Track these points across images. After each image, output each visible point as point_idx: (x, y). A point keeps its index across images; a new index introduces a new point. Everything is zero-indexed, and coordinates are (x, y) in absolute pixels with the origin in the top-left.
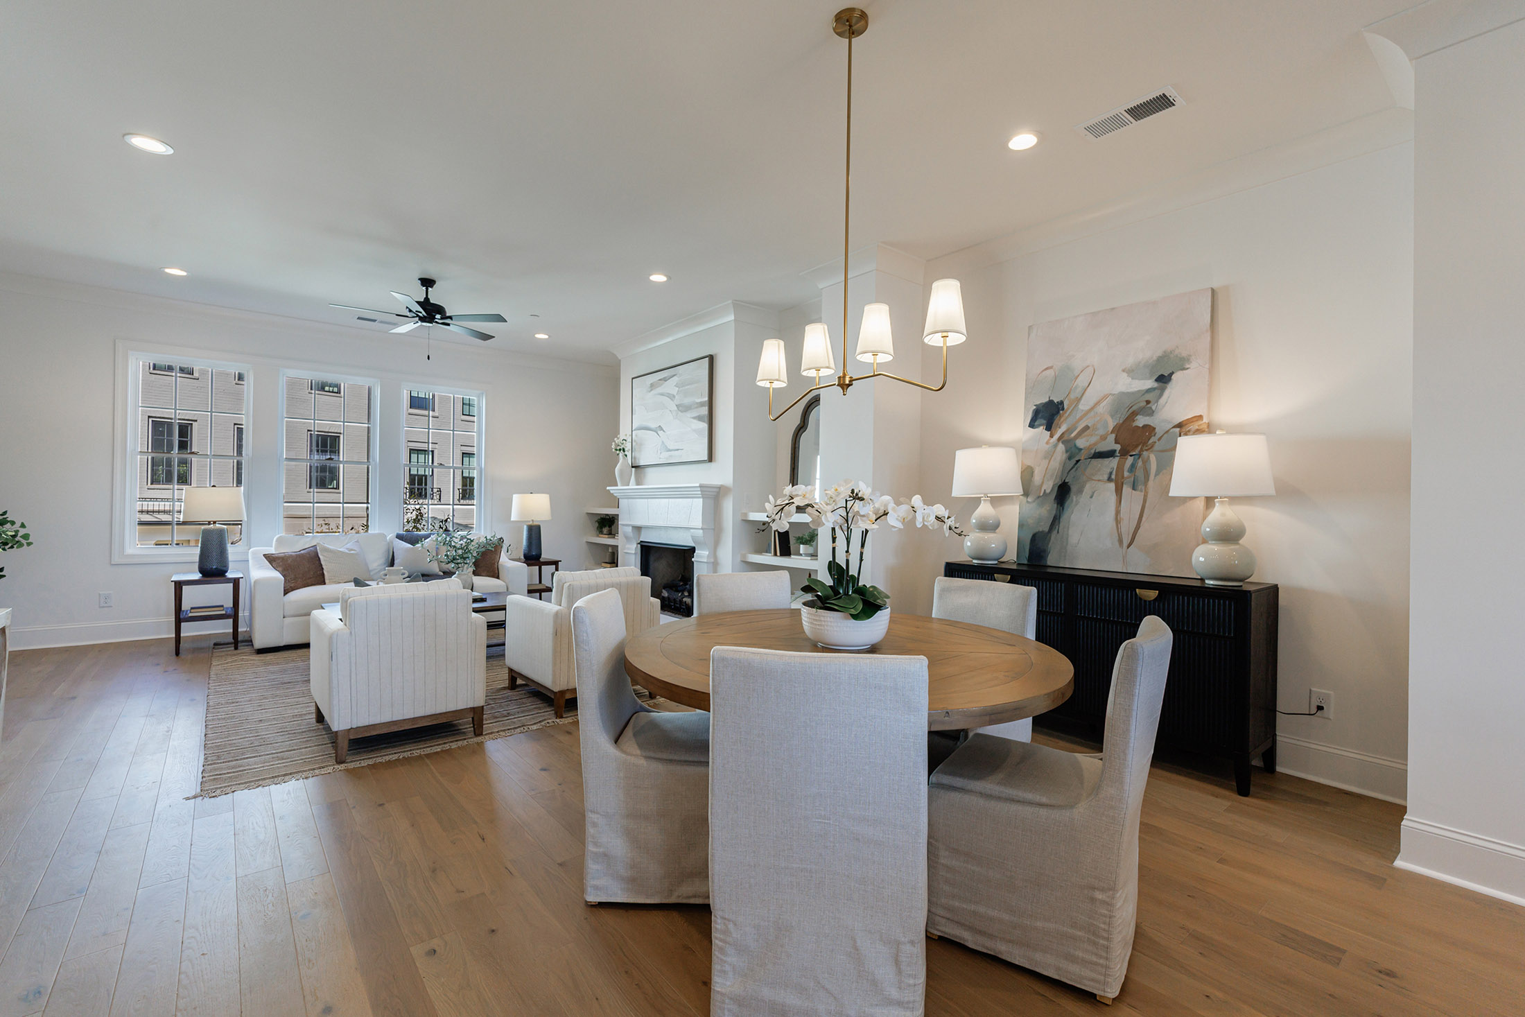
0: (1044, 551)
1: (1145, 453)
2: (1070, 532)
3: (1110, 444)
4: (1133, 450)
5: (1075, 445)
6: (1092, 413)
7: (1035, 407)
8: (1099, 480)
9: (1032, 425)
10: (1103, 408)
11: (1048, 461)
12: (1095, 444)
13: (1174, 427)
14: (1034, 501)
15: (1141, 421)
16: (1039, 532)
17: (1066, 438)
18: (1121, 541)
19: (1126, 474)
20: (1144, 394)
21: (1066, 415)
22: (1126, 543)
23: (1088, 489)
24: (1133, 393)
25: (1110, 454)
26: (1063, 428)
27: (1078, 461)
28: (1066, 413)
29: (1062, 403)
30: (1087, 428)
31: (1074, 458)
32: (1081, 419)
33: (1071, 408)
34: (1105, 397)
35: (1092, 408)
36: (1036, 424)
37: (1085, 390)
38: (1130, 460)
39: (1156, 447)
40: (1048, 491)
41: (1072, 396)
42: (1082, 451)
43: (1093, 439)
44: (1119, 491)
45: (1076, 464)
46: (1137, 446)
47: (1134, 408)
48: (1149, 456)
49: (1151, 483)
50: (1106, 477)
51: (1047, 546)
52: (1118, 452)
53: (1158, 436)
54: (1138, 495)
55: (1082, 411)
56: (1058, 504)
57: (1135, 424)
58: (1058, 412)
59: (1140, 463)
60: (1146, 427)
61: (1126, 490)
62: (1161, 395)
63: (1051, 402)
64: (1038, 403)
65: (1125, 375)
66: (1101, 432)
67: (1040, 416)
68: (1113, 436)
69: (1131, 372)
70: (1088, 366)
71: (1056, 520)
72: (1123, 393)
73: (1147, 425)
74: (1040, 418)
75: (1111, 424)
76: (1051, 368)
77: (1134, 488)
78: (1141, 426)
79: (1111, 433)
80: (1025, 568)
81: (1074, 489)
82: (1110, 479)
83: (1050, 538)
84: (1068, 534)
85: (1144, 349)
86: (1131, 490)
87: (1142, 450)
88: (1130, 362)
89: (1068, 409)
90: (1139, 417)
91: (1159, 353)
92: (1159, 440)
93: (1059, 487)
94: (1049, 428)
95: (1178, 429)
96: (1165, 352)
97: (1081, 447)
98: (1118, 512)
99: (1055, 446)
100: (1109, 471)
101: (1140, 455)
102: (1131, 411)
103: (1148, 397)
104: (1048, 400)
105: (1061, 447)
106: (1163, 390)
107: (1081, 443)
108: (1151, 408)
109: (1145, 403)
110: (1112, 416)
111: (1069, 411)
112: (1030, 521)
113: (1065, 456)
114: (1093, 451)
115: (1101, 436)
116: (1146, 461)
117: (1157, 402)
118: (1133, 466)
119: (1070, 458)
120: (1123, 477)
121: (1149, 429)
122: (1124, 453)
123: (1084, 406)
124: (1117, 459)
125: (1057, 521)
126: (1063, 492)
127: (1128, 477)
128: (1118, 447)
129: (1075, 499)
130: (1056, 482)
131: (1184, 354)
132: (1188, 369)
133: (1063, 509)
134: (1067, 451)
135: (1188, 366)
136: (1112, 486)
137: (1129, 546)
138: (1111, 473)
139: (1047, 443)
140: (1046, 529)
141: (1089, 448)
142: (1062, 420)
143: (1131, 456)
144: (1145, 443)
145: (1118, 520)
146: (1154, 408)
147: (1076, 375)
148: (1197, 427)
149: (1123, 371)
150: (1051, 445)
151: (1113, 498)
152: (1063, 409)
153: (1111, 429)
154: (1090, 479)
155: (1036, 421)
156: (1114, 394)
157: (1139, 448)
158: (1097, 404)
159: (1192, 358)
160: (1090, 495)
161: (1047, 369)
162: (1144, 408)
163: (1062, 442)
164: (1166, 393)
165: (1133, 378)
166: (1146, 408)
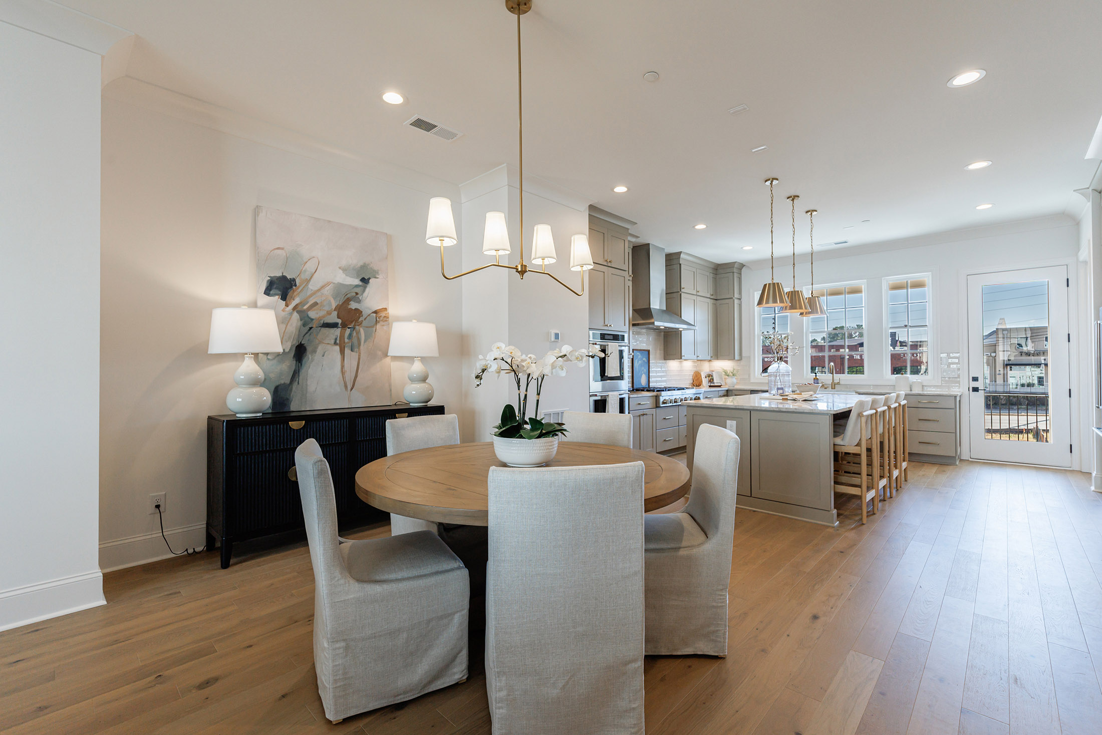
0: (288, 399)
1: (357, 327)
2: (309, 383)
3: (333, 318)
4: (350, 324)
5: (308, 316)
6: (319, 294)
7: (269, 278)
8: (328, 344)
9: (267, 292)
10: (327, 291)
11: (285, 326)
12: (323, 317)
13: (372, 313)
14: (274, 359)
15: (353, 305)
16: (280, 385)
17: (299, 308)
18: (346, 387)
19: (346, 340)
20: (354, 288)
21: (299, 290)
22: (349, 388)
23: (320, 349)
24: (347, 286)
25: (334, 325)
26: (297, 301)
27: (311, 328)
28: (298, 289)
29: (294, 280)
30: (316, 304)
31: (307, 325)
32: (311, 295)
33: (303, 286)
34: (328, 284)
35: (319, 290)
36: (271, 292)
37: (313, 274)
38: (348, 331)
39: (364, 323)
40: (287, 350)
41: (303, 276)
42: (314, 321)
43: (322, 313)
44: (342, 352)
45: (309, 330)
46: (352, 322)
47: (349, 296)
48: (360, 330)
49: (362, 347)
50: (333, 342)
51: (290, 395)
52: (340, 324)
53: (364, 316)
54: (355, 355)
55: (312, 290)
56: (296, 361)
57: (350, 307)
58: (291, 287)
59: (355, 334)
60: (356, 309)
61: (347, 351)
62: (364, 291)
63: (284, 278)
64: (272, 275)
65: (341, 271)
66: (327, 308)
67: (275, 286)
68: (336, 313)
69: (345, 270)
70: (314, 257)
71: (296, 374)
72: (340, 283)
73: (358, 309)
74: (275, 288)
75: (334, 304)
76: (283, 249)
77: (352, 350)
78: (353, 308)
79: (334, 310)
80: (270, 416)
81: (309, 349)
82: (335, 343)
83: (292, 388)
84: (307, 385)
85: (352, 257)
86: (350, 351)
87: (355, 325)
88: (344, 263)
89: (299, 286)
90: (352, 303)
91: (361, 263)
92: (365, 319)
93: (296, 347)
94: (284, 298)
95: (375, 315)
96: (365, 263)
97: (313, 318)
98: (343, 367)
99: (291, 314)
100: (334, 337)
102: (346, 297)
103: (358, 290)
104: (281, 275)
105: (296, 316)
106: (365, 288)
107: (312, 314)
108: (359, 298)
109: (355, 294)
110: (334, 299)
111: (300, 288)
112: (272, 376)
113: (300, 323)
114: (322, 322)
115: (327, 312)
116: (358, 333)
117: (362, 294)
118: (350, 336)
119: (304, 325)
120: (344, 342)
121: (358, 312)
122: (344, 326)
123: (313, 286)
124: (339, 330)
125: (297, 375)
126: (300, 352)
127: (348, 343)
128: (339, 321)
129: (310, 358)
130: (294, 343)
131: (376, 268)
132: (378, 278)
133: (301, 365)
134: (301, 320)
135: (378, 277)
136: (337, 348)
137: (351, 390)
138: (336, 339)
139: (283, 310)
140: (288, 382)
141: (319, 319)
142: (295, 294)
143: (349, 328)
144: (357, 321)
145: (343, 372)
146: (360, 298)
147: (305, 261)
148: (385, 315)
149: (340, 268)
150: (287, 313)
151: (339, 356)
152: (296, 286)
153: (334, 307)
154: (320, 342)
155: (271, 290)
156: (334, 283)
157: (354, 323)
158: (323, 287)
159: (380, 272)
160: (322, 355)
161: (278, 248)
162: (355, 297)
163: (297, 312)
164: (367, 290)
165: (346, 275)
166: (356, 298)
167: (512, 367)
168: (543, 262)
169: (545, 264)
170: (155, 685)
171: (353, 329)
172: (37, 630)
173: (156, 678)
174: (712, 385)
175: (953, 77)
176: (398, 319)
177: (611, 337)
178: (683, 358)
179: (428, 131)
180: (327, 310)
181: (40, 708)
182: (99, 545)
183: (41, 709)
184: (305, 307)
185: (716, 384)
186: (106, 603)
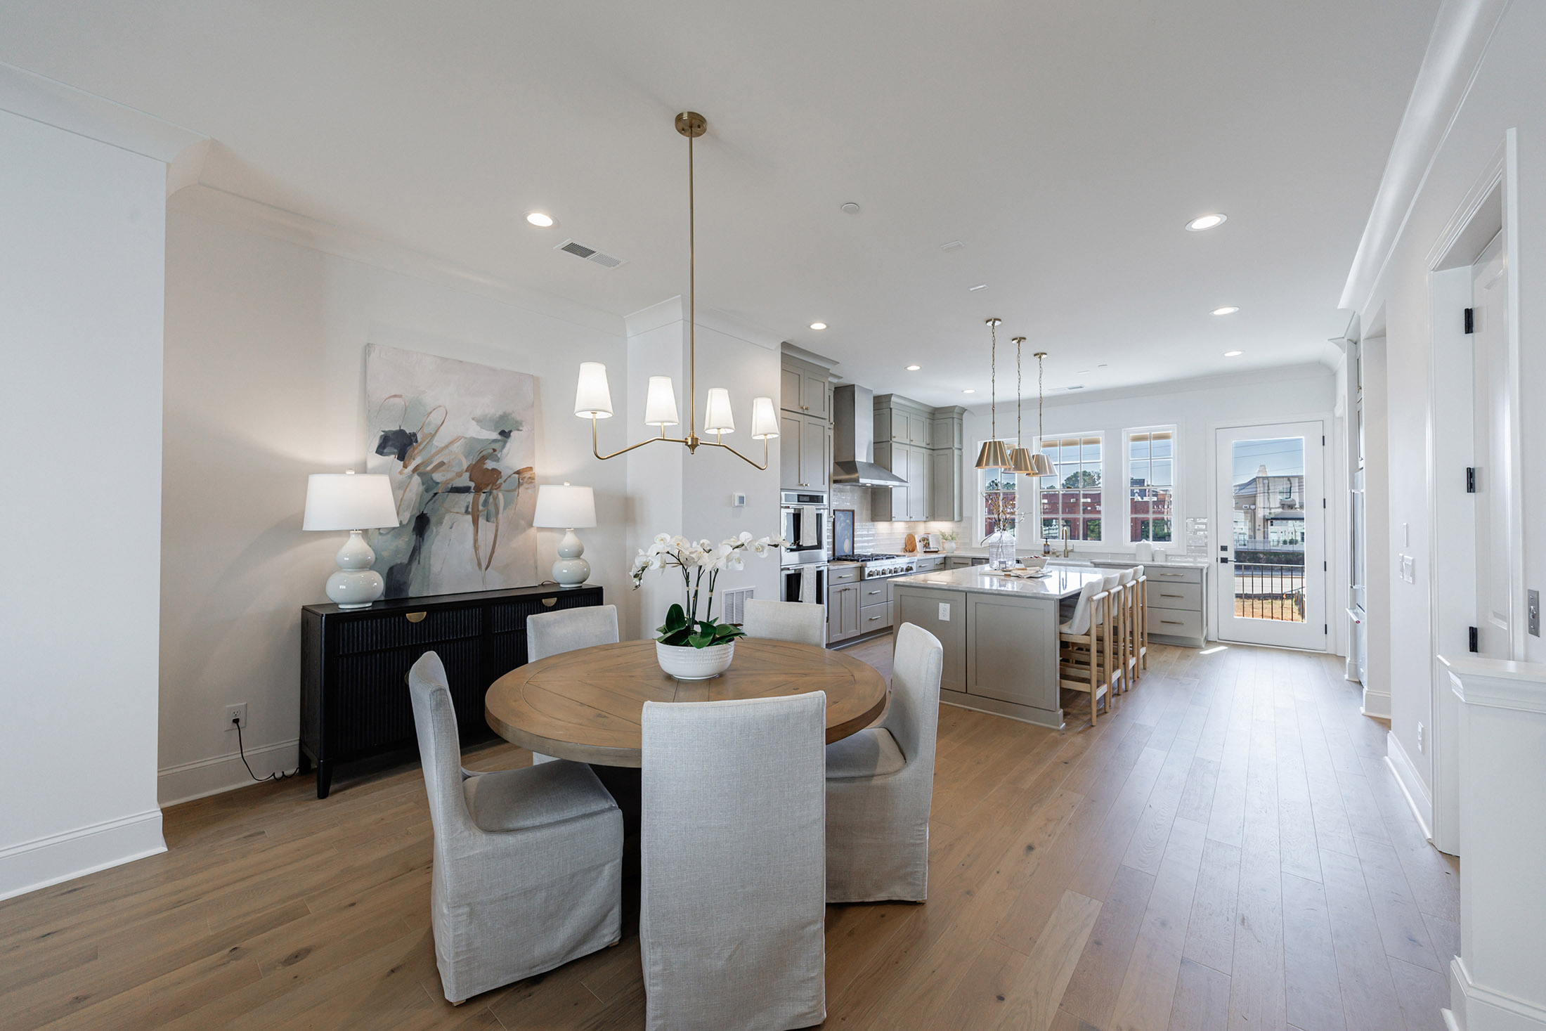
0: (405, 583)
1: (495, 492)
2: (432, 561)
3: (465, 481)
4: (485, 488)
5: (432, 479)
6: (446, 451)
7: (383, 433)
8: (457, 513)
9: (380, 451)
10: (457, 448)
11: (402, 492)
12: (452, 480)
13: (514, 473)
14: (388, 536)
15: (490, 465)
16: (397, 565)
17: (421, 470)
18: (479, 565)
19: (481, 508)
20: (490, 443)
21: (421, 447)
22: (484, 566)
23: (447, 519)
24: (482, 441)
25: (465, 490)
26: (418, 461)
27: (436, 494)
29: (415, 435)
30: (442, 464)
31: (431, 490)
32: (437, 454)
33: (426, 442)
34: (458, 438)
35: (447, 446)
36: (385, 451)
37: (439, 428)
38: (483, 496)
39: (504, 487)
40: (405, 522)
41: (426, 430)
42: (440, 485)
43: (449, 475)
44: (475, 522)
45: (434, 496)
46: (488, 485)
47: (484, 453)
48: (497, 495)
49: (500, 516)
50: (463, 510)
51: (408, 579)
52: (472, 488)
53: (504, 477)
54: (491, 526)
55: (437, 447)
56: (417, 536)
57: (485, 466)
58: (411, 444)
59: (491, 500)
60: (494, 470)
61: (482, 521)
62: (504, 447)
63: (401, 432)
64: (387, 430)
65: (474, 423)
66: (456, 469)
67: (390, 443)
68: (468, 474)
69: (479, 421)
70: (440, 406)
71: (415, 552)
72: (474, 438)
73: (496, 469)
74: (391, 446)
75: (465, 465)
76: (400, 396)
77: (487, 520)
78: (490, 468)
79: (466, 471)
80: (382, 607)
81: (433, 520)
82: (467, 512)
83: (411, 568)
84: (430, 565)
85: (489, 405)
86: (485, 521)
87: (492, 489)
88: (478, 413)
89: (421, 444)
90: (488, 461)
91: (500, 413)
92: (504, 482)
93: (417, 518)
94: (401, 457)
95: (517, 476)
96: (505, 413)
97: (438, 481)
98: (476, 541)
99: (410, 477)
100: (465, 504)
101: (491, 493)
102: (481, 455)
103: (495, 446)
104: (398, 429)
105: (416, 479)
106: (505, 443)
107: (437, 477)
108: (497, 455)
109: (492, 451)
110: (466, 457)
111: (422, 446)
112: (385, 554)
113: (421, 488)
114: (450, 486)
115: (457, 473)
116: (496, 498)
117: (501, 451)
118: (486, 503)
119: (427, 490)
120: (478, 510)
121: (496, 473)
122: (478, 490)
123: (438, 442)
124: (472, 494)
125: (417, 553)
126: (421, 524)
127: (482, 511)
128: (472, 485)
129: (435, 531)
130: (415, 512)
131: (519, 418)
132: (521, 431)
133: (423, 539)
134: (423, 484)
135: (521, 429)
136: (469, 518)
137: (486, 569)
138: (467, 507)
139: (401, 473)
140: (406, 561)
141: (446, 482)
142: (416, 452)
143: (484, 493)
144: (494, 483)
145: (476, 548)
146: (499, 455)
147: (429, 411)
148: (529, 476)
149: (473, 419)
150: (404, 476)
151: (471, 528)
152: (416, 442)
153: (465, 467)
154: (448, 511)
155: (384, 448)
156: (466, 438)
157: (490, 487)
158: (451, 443)
159: (524, 423)
160: (449, 527)
161: (395, 396)
162: (492, 453)
163: (418, 474)
164: (508, 445)
165: (481, 428)
166: (493, 455)
167: (679, 560)
168: (719, 432)
169: (721, 433)
170: (228, 962)
171: (488, 494)
172: (75, 890)
173: (231, 951)
174: (927, 550)
175: (1192, 220)
176: (548, 481)
177: (808, 499)
178: (893, 519)
179: (584, 257)
180: (456, 470)
181: (77, 998)
182: (158, 772)
183: (78, 1000)
184: (429, 468)
185: (932, 550)
186: (167, 850)
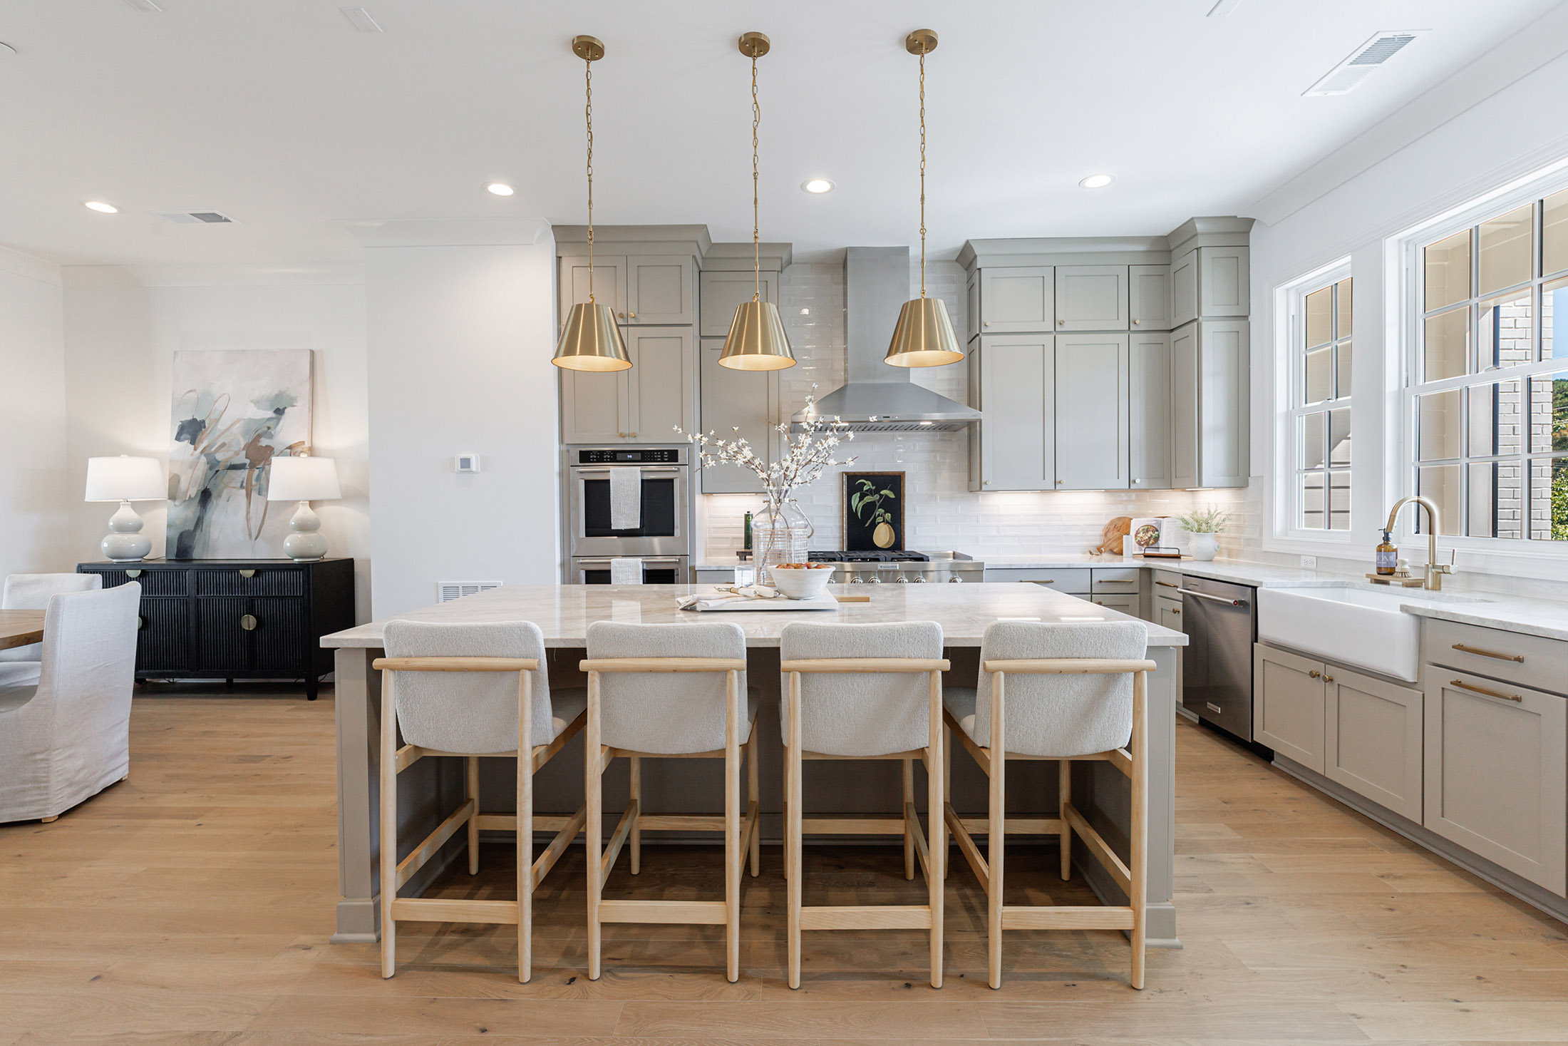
0: (191, 546)
1: (267, 467)
2: (212, 529)
3: (241, 459)
4: (259, 464)
5: (215, 458)
6: (227, 433)
7: (180, 423)
8: (234, 487)
9: (178, 438)
10: (237, 429)
11: (192, 470)
12: (230, 458)
13: (286, 448)
14: (180, 505)
15: (264, 442)
16: (186, 531)
17: (206, 452)
18: (250, 535)
19: (254, 483)
20: (266, 422)
21: (208, 432)
22: (254, 537)
23: (225, 494)
24: (259, 420)
25: (242, 467)
26: (205, 444)
27: (217, 471)
28: (207, 430)
29: (204, 421)
30: (224, 445)
31: (215, 469)
32: (219, 436)
33: (212, 426)
34: (238, 421)
35: (228, 429)
36: (182, 437)
37: (223, 413)
38: (256, 472)
40: (193, 496)
41: (213, 417)
42: (220, 463)
43: (230, 454)
44: (249, 496)
45: (216, 473)
46: (261, 462)
47: (260, 432)
48: (269, 469)
50: (239, 485)
51: (193, 543)
52: (247, 465)
53: (275, 454)
54: (262, 499)
55: (220, 430)
56: (201, 507)
57: (260, 444)
58: (201, 429)
59: (263, 474)
60: (267, 446)
61: (254, 495)
62: (278, 424)
63: (194, 420)
64: (183, 420)
65: (252, 405)
66: (235, 448)
67: (185, 431)
68: (244, 452)
69: (256, 403)
70: (225, 394)
71: (199, 522)
72: (252, 419)
73: (270, 446)
74: (185, 433)
75: (243, 443)
76: (195, 391)
77: (259, 494)
78: (264, 445)
79: (243, 450)
81: (214, 494)
82: (242, 487)
83: (195, 535)
84: (209, 532)
85: (265, 387)
86: (257, 495)
87: (265, 465)
88: (256, 395)
89: (208, 428)
90: (263, 439)
91: (276, 392)
92: (276, 457)
93: (202, 492)
94: (193, 442)
95: (289, 450)
96: (280, 391)
97: (220, 460)
98: (248, 513)
99: (199, 458)
100: (241, 480)
101: (263, 468)
102: (257, 433)
103: (269, 424)
104: (191, 418)
105: (203, 459)
106: (279, 420)
107: (219, 456)
108: (271, 433)
109: (267, 429)
110: (243, 437)
111: (210, 429)
112: (177, 521)
113: (207, 467)
114: (229, 464)
115: (235, 452)
116: (268, 474)
117: (275, 428)
118: (258, 478)
119: (211, 468)
120: (251, 485)
121: (269, 449)
122: (252, 466)
123: (221, 426)
124: (247, 470)
125: (201, 521)
126: (205, 496)
127: (255, 485)
128: (248, 461)
129: (215, 502)
130: (200, 488)
131: (293, 395)
132: (294, 406)
133: (205, 510)
134: (208, 463)
135: (295, 404)
136: (244, 492)
137: (257, 539)
138: (243, 482)
139: (192, 455)
140: (192, 528)
141: (226, 461)
142: (204, 436)
143: (257, 468)
144: (267, 459)
145: (248, 520)
146: (273, 432)
147: (215, 399)
148: (302, 450)
149: (251, 401)
150: (194, 457)
151: (245, 501)
152: (205, 427)
153: (242, 447)
154: (226, 486)
155: (181, 435)
156: (244, 420)
157: (263, 463)
158: (232, 425)
159: (298, 399)
160: (227, 499)
161: (191, 391)
162: (266, 432)
163: (205, 455)
164: (281, 422)
165: (258, 408)
166: (268, 433)
171: (261, 469)
174: (1149, 552)
184: (213, 450)
185: (1163, 552)
